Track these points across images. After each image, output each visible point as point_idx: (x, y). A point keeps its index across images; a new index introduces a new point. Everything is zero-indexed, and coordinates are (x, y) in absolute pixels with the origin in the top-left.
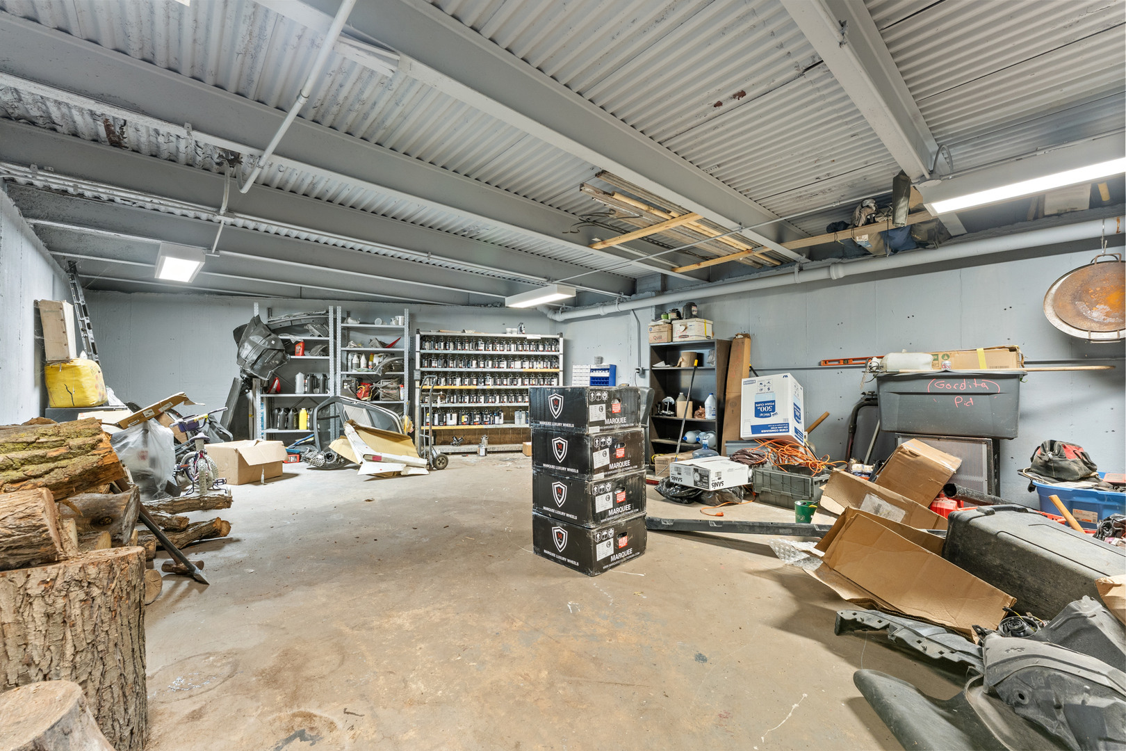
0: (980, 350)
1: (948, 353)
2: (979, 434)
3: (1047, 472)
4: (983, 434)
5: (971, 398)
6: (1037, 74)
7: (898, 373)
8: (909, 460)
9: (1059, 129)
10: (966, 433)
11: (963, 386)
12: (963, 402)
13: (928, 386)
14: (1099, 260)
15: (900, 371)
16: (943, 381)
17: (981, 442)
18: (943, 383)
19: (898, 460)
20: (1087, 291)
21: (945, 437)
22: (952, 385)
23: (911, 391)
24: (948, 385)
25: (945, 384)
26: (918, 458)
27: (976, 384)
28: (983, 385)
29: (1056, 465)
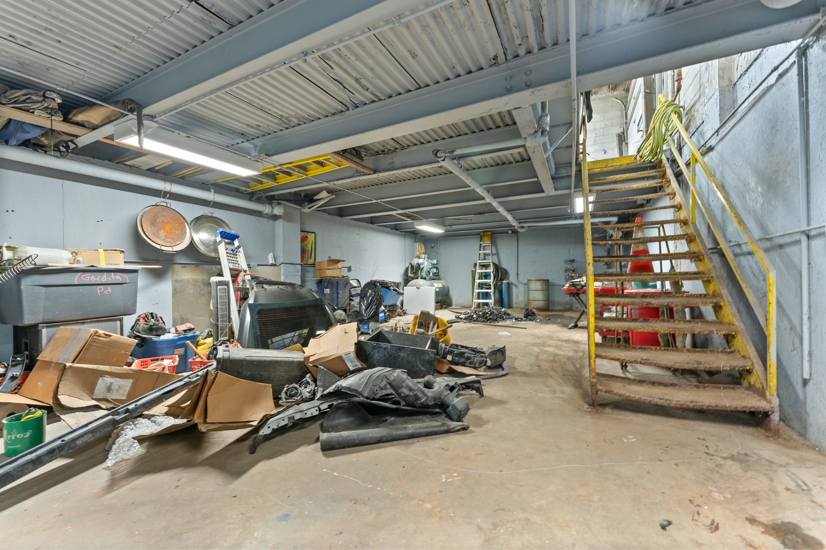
0: (101, 251)
1: (76, 251)
2: (114, 314)
3: (150, 333)
4: (117, 314)
5: (109, 288)
6: (227, 104)
7: (47, 266)
8: (104, 341)
9: (183, 125)
10: (106, 315)
11: (104, 278)
12: (104, 291)
13: (76, 279)
14: (162, 204)
15: (49, 264)
16: (88, 274)
17: (115, 320)
18: (88, 276)
19: (94, 344)
20: (156, 221)
21: (89, 321)
22: (96, 278)
23: (59, 284)
24: (93, 277)
25: (90, 276)
26: (111, 337)
27: (113, 277)
28: (118, 277)
29: (156, 327)
